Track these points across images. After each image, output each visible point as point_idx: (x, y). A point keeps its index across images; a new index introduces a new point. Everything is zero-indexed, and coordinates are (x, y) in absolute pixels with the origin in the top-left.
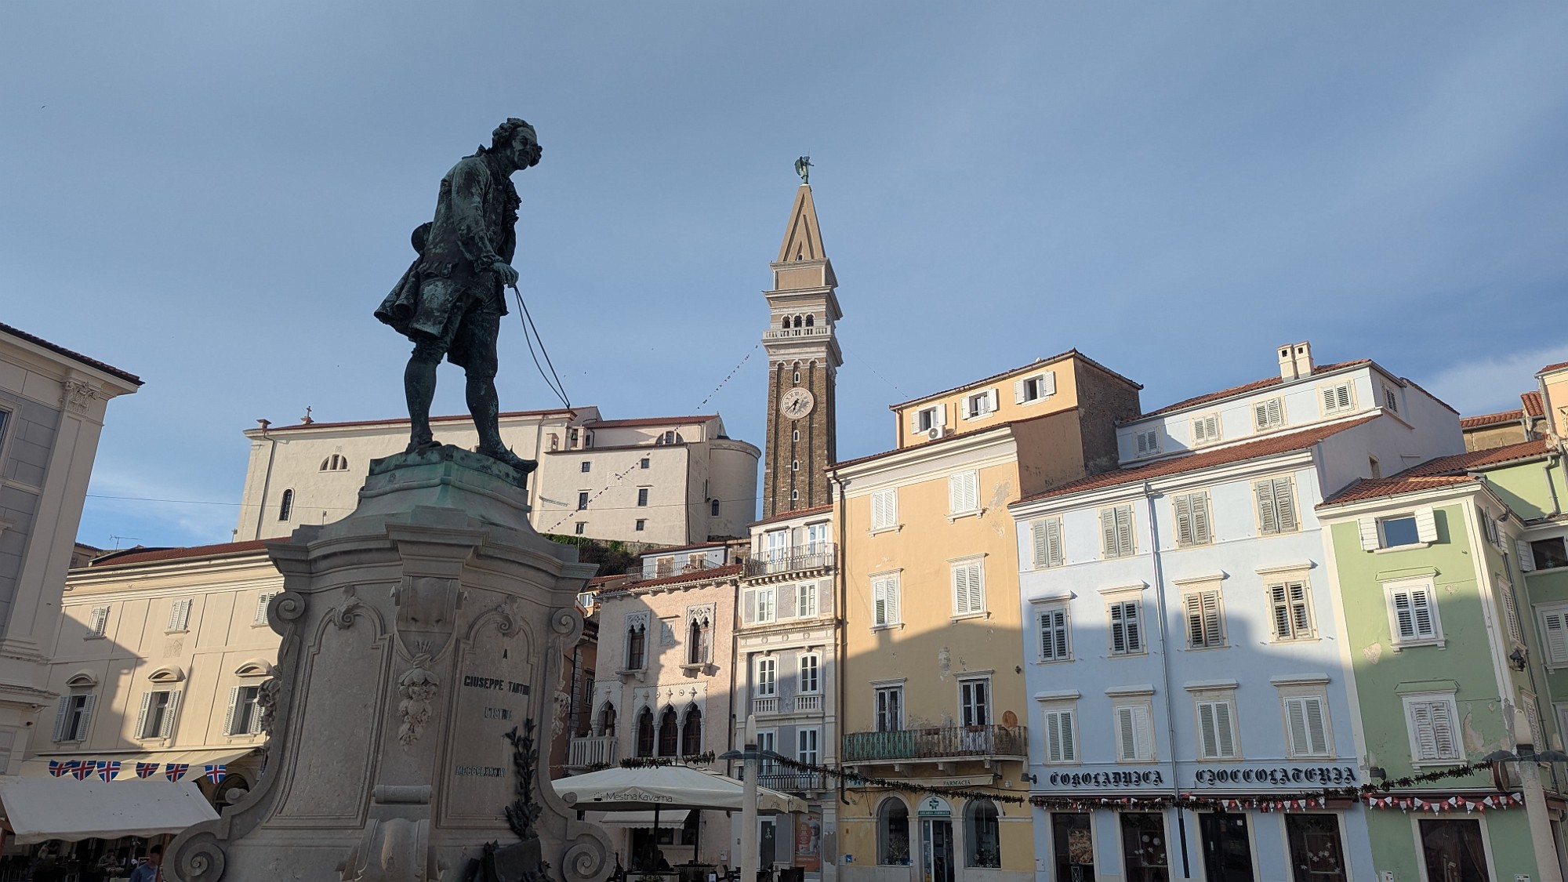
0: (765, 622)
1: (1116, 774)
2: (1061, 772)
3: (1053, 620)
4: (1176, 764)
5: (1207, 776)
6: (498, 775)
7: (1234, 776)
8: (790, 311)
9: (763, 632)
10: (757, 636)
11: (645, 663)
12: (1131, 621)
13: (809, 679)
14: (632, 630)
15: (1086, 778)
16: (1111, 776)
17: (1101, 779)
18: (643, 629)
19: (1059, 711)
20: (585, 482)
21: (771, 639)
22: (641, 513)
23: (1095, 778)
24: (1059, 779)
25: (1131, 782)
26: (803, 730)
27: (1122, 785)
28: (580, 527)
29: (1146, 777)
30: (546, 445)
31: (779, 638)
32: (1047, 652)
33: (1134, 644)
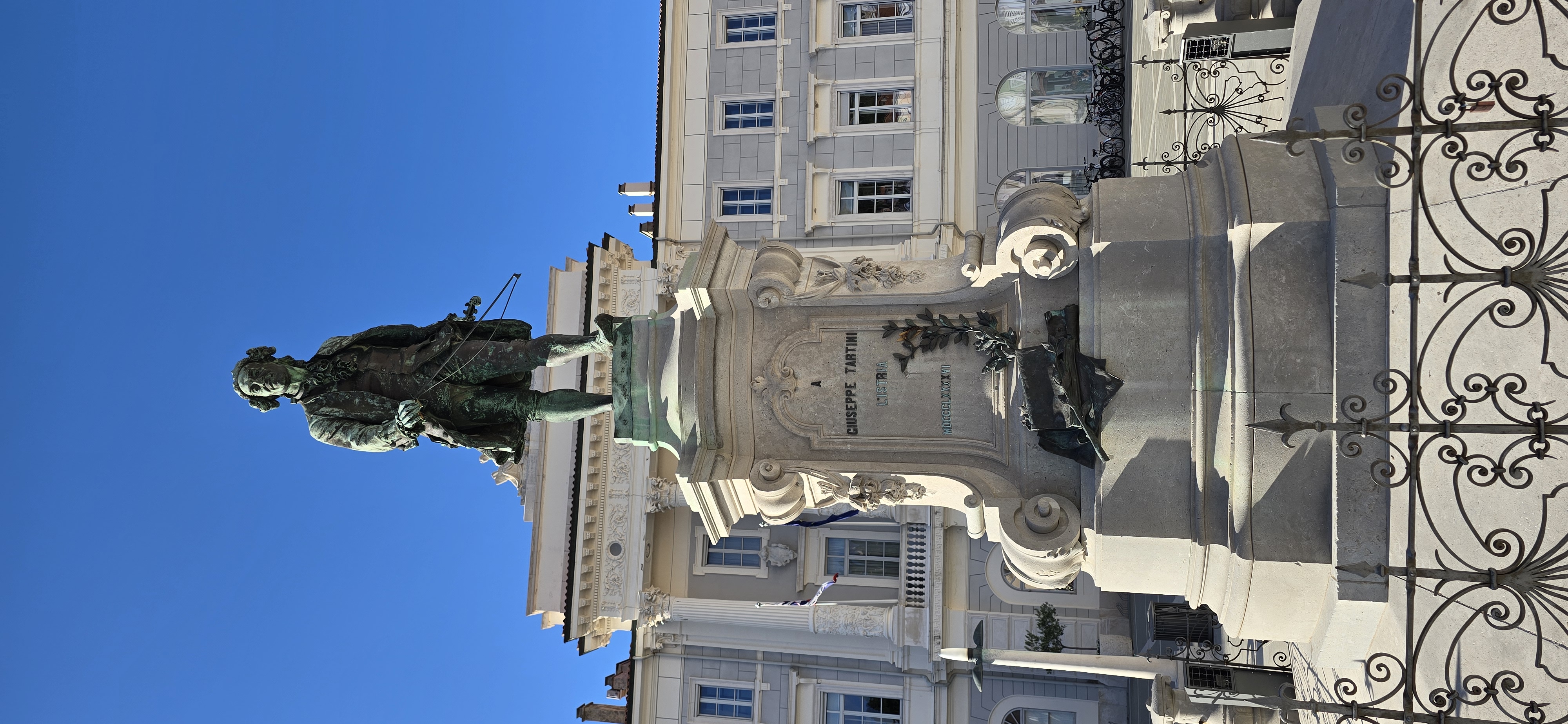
6: (948, 377)
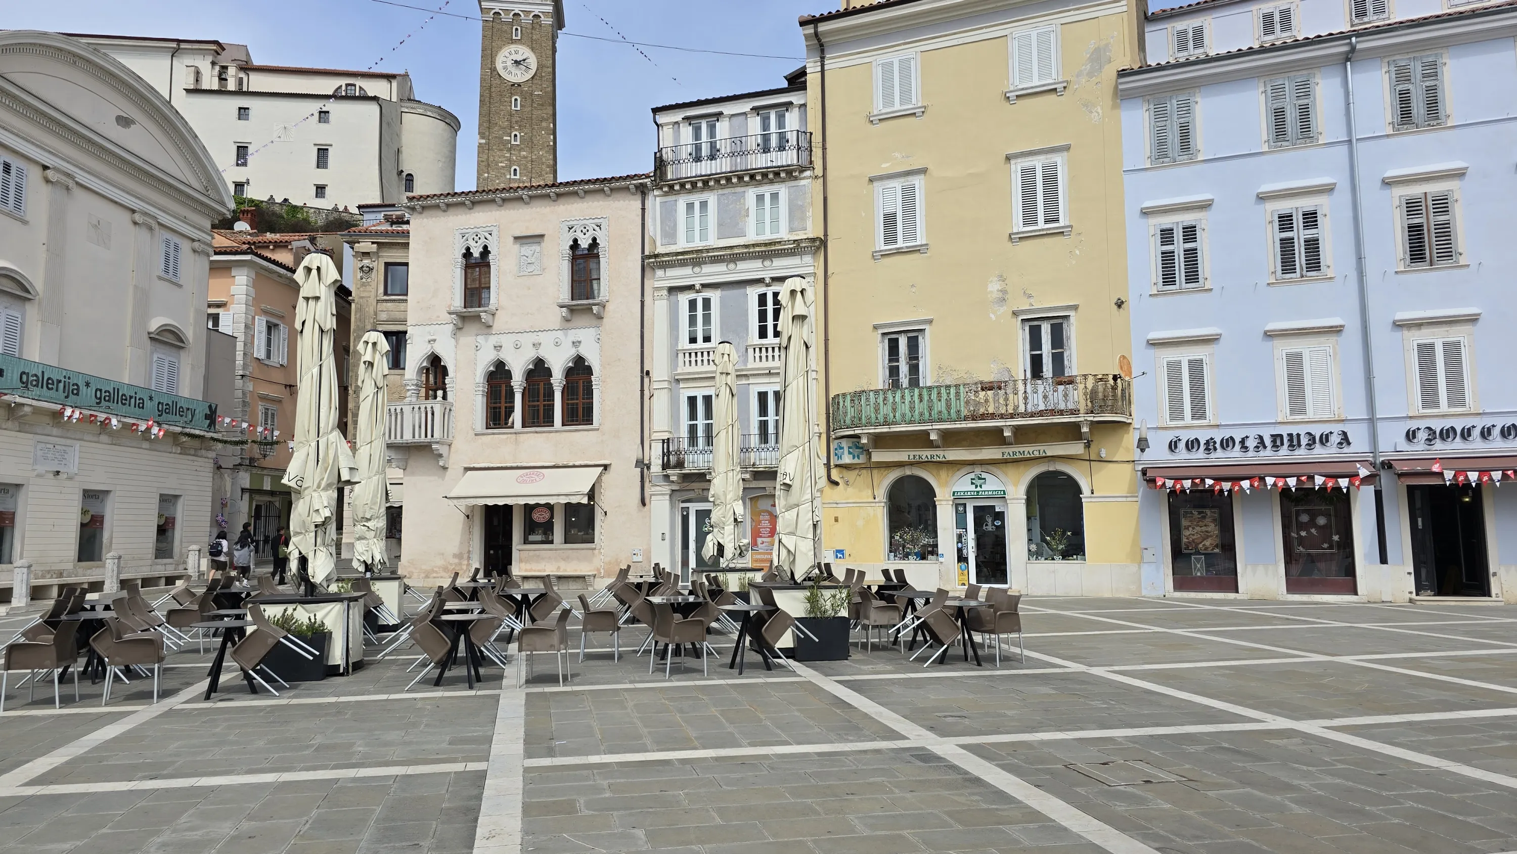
0: (697, 244)
1: (1275, 437)
2: (1186, 436)
3: (1178, 235)
4: (1372, 421)
5: (1422, 436)
7: (1466, 434)
9: (693, 260)
10: (683, 264)
11: (493, 300)
12: (1310, 233)
13: (769, 322)
14: (468, 254)
15: (1227, 443)
16: (1268, 441)
17: (1251, 443)
18: (486, 252)
19: (1184, 356)
20: (244, 132)
21: (707, 269)
22: (321, 177)
23: (1243, 442)
24: (1182, 445)
25: (1299, 445)
26: (763, 389)
27: (1284, 451)
28: (241, 187)
29: (1325, 439)
30: (183, 80)
31: (722, 267)
32: (1169, 278)
33: (1314, 264)
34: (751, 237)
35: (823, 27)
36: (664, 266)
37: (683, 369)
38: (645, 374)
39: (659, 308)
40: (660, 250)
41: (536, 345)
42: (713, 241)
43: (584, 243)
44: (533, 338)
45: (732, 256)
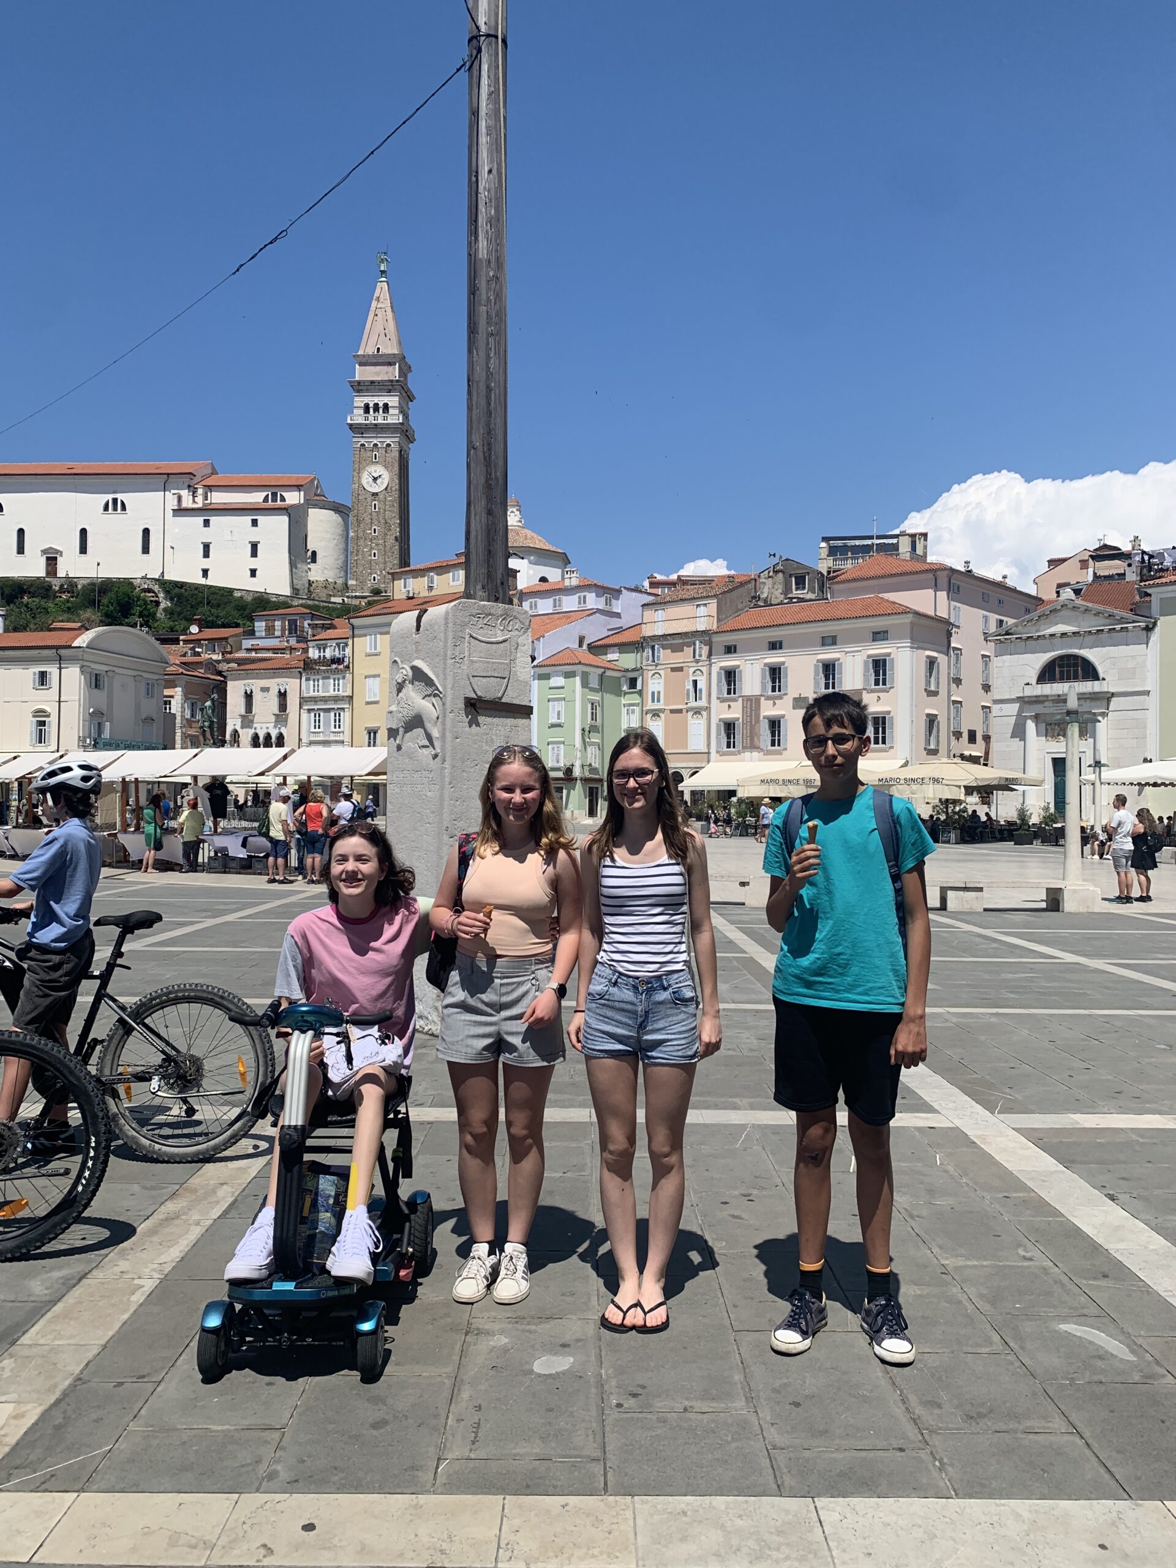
0: (316, 694)
8: (370, 399)
9: (315, 700)
10: (312, 701)
11: (254, 711)
13: (337, 724)
14: (246, 693)
18: (252, 692)
20: (207, 535)
21: (319, 703)
22: (253, 563)
28: (205, 573)
30: (172, 503)
31: (323, 703)
34: (332, 693)
35: (351, 620)
36: (306, 702)
37: (313, 738)
38: (300, 740)
39: (304, 715)
40: (306, 695)
41: (267, 728)
42: (321, 694)
43: (282, 691)
44: (264, 726)
45: (325, 700)
